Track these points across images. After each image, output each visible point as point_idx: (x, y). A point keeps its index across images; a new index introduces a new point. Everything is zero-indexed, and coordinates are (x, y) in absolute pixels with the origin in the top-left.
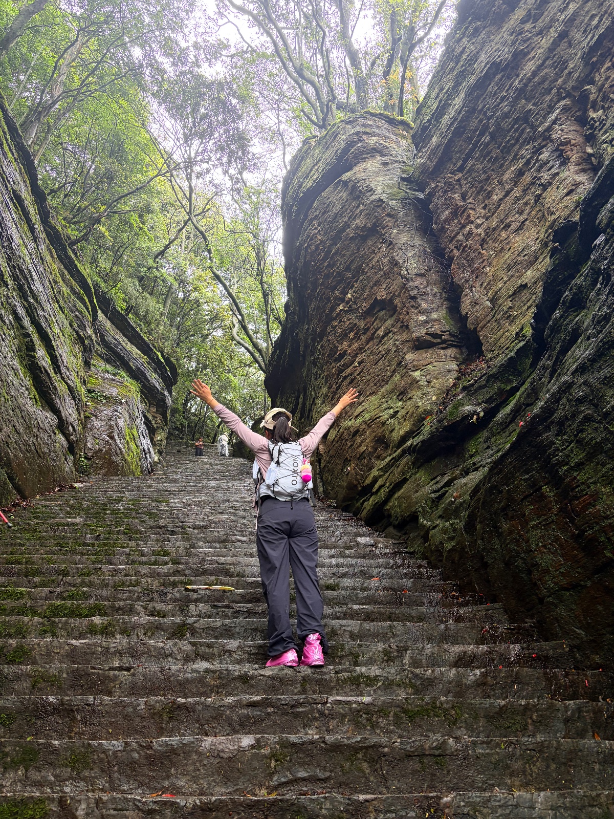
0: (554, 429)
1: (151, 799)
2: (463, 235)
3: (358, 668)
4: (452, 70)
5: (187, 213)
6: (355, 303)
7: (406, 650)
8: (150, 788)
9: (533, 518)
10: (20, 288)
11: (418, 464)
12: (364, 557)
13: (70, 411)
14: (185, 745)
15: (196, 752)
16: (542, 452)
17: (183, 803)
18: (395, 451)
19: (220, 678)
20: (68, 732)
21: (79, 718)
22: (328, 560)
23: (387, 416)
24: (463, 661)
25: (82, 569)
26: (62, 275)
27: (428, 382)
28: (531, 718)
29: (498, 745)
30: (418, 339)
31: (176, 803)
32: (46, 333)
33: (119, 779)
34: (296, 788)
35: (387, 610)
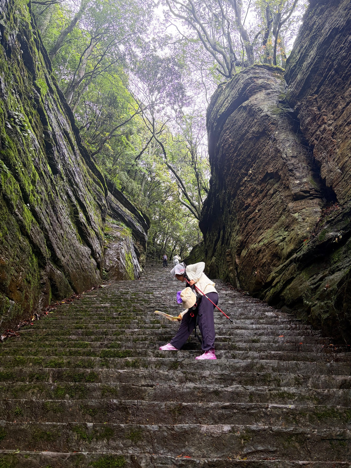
1: (179, 459)
2: (320, 131)
3: (282, 388)
4: (308, 35)
5: (152, 133)
6: (254, 176)
7: (309, 378)
8: (174, 452)
10: (69, 181)
11: (300, 269)
12: (271, 323)
13: (97, 245)
14: (192, 429)
15: (199, 433)
17: (198, 462)
18: (285, 261)
19: (202, 392)
20: (125, 420)
21: (130, 412)
22: (251, 326)
23: (278, 241)
24: (345, 385)
25: (115, 331)
26: (89, 172)
27: (304, 219)
30: (295, 194)
31: (193, 461)
32: (83, 204)
33: (158, 447)
34: (257, 456)
35: (292, 354)
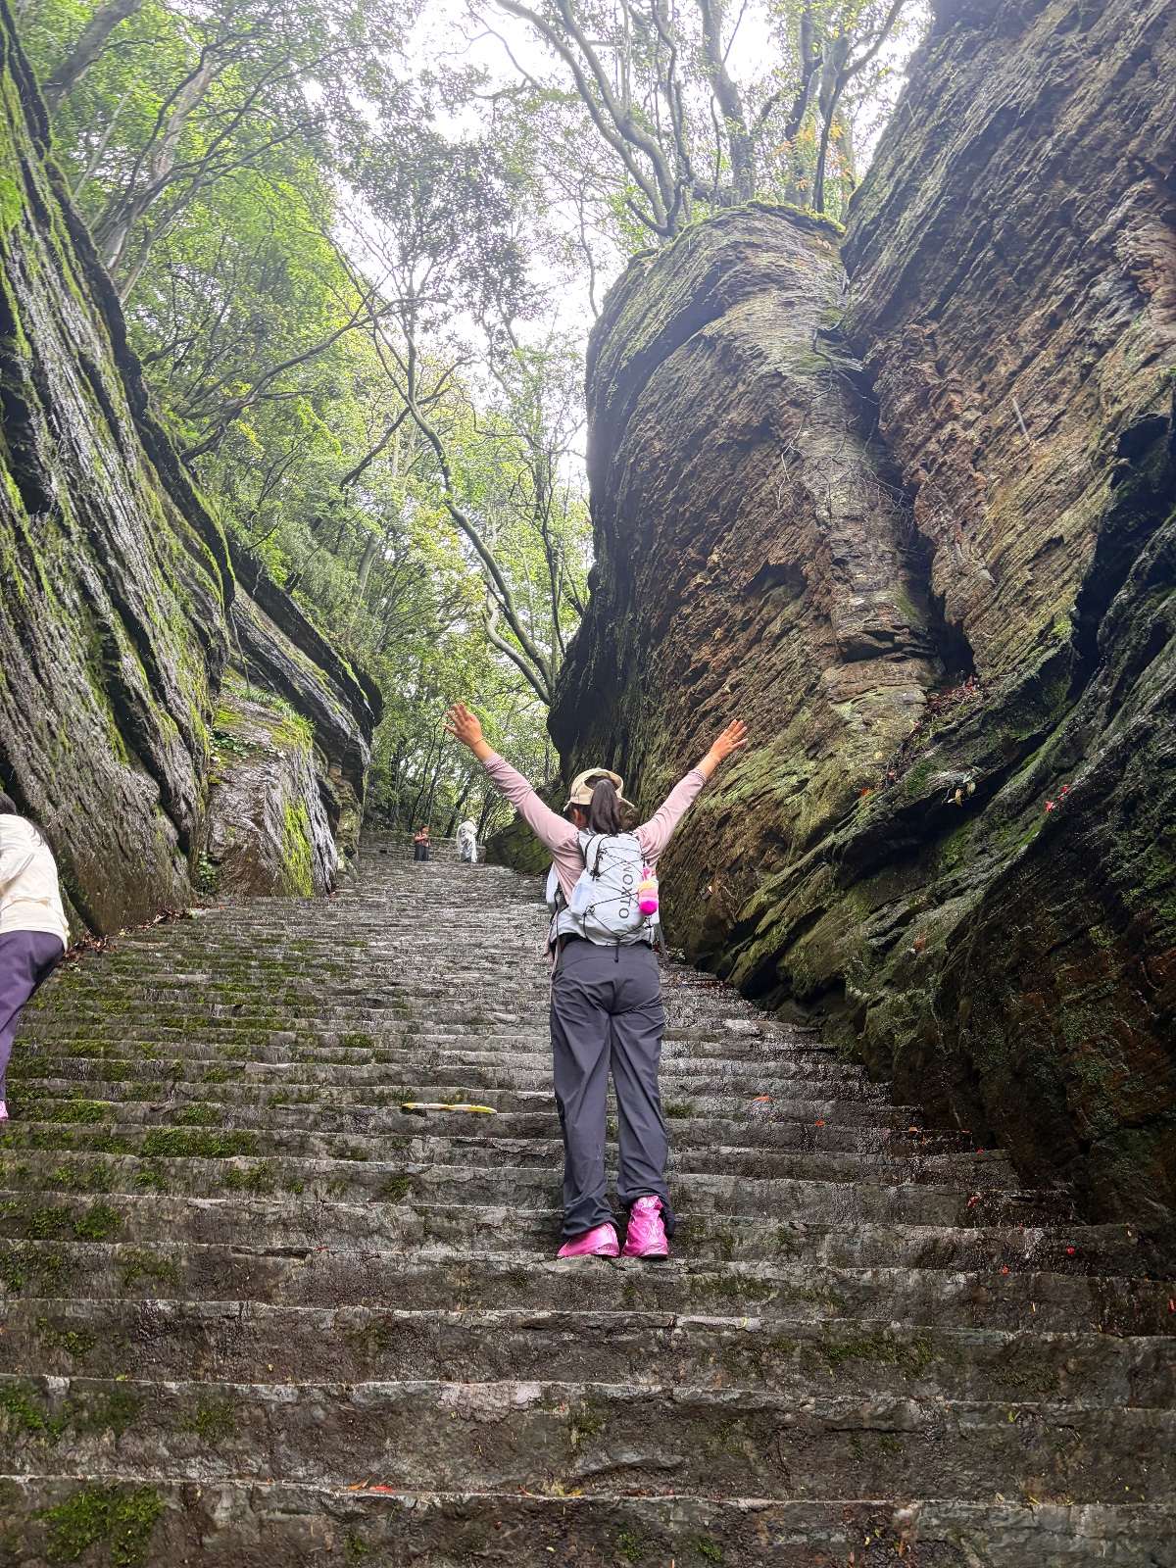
0: (1114, 815)
1: (351, 1494)
2: (938, 441)
3: (732, 1264)
4: (922, 123)
5: (404, 398)
6: (725, 571)
7: (823, 1234)
8: (345, 1474)
9: (1071, 988)
10: (93, 539)
11: (844, 883)
12: (739, 1056)
13: (182, 772)
14: (412, 1395)
15: (433, 1410)
16: (1088, 860)
17: (409, 1503)
18: (801, 857)
19: (471, 1275)
20: (192, 1367)
21: (212, 1341)
22: (672, 1061)
23: (786, 789)
24: (931, 1257)
25: (210, 1068)
26: (169, 516)
27: (867, 724)
28: (1065, 1367)
29: (1002, 1416)
30: (848, 641)
31: (396, 1502)
32: (138, 623)
33: (289, 1457)
34: (619, 1482)
35: (785, 1157)
